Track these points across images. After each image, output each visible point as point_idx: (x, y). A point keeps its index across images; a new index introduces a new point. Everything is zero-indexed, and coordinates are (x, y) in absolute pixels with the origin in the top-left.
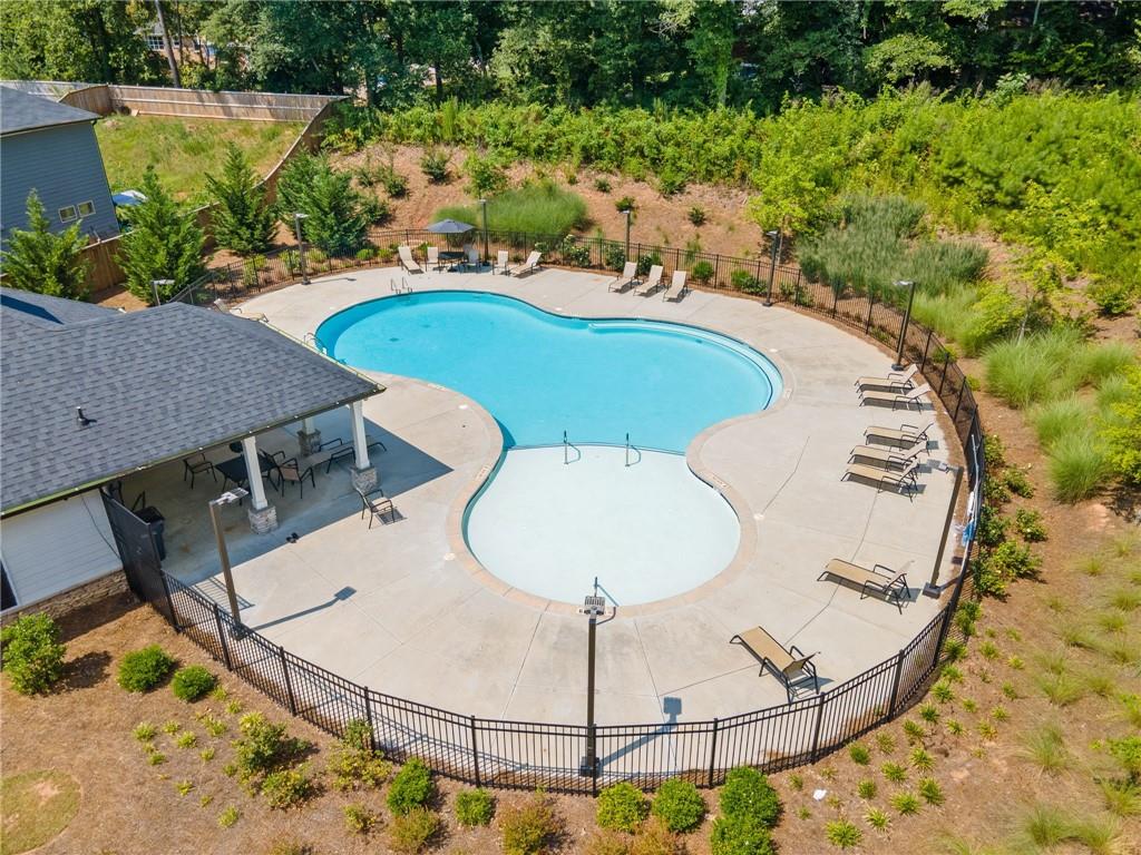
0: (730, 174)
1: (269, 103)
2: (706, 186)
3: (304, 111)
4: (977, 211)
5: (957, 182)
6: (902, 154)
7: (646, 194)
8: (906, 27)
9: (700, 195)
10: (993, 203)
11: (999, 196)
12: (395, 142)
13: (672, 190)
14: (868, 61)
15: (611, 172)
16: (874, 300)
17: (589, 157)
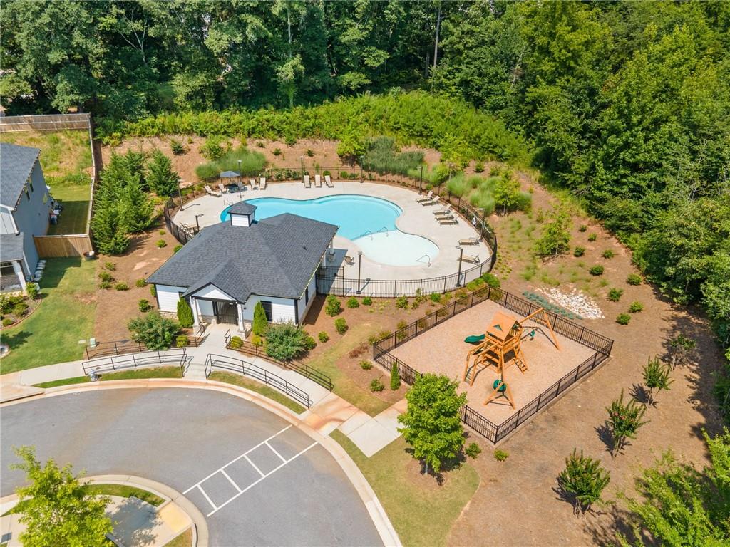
0: (313, 134)
1: (30, 121)
2: (304, 139)
3: (56, 124)
4: (408, 138)
5: (398, 129)
6: (376, 120)
7: (281, 145)
8: (352, 69)
9: (304, 144)
10: (413, 135)
11: (415, 133)
12: (140, 136)
13: (291, 143)
14: (343, 83)
15: (260, 138)
16: (394, 174)
17: (251, 133)
